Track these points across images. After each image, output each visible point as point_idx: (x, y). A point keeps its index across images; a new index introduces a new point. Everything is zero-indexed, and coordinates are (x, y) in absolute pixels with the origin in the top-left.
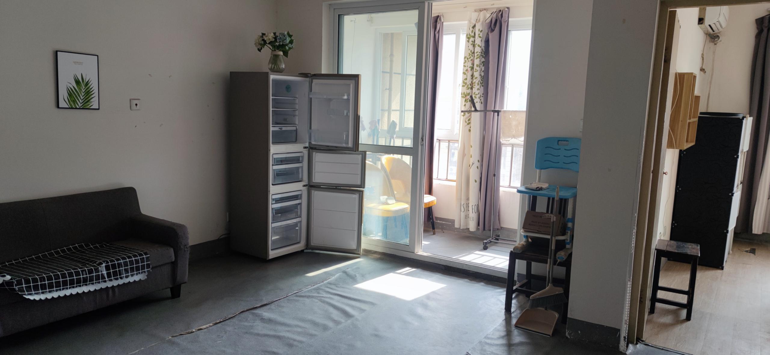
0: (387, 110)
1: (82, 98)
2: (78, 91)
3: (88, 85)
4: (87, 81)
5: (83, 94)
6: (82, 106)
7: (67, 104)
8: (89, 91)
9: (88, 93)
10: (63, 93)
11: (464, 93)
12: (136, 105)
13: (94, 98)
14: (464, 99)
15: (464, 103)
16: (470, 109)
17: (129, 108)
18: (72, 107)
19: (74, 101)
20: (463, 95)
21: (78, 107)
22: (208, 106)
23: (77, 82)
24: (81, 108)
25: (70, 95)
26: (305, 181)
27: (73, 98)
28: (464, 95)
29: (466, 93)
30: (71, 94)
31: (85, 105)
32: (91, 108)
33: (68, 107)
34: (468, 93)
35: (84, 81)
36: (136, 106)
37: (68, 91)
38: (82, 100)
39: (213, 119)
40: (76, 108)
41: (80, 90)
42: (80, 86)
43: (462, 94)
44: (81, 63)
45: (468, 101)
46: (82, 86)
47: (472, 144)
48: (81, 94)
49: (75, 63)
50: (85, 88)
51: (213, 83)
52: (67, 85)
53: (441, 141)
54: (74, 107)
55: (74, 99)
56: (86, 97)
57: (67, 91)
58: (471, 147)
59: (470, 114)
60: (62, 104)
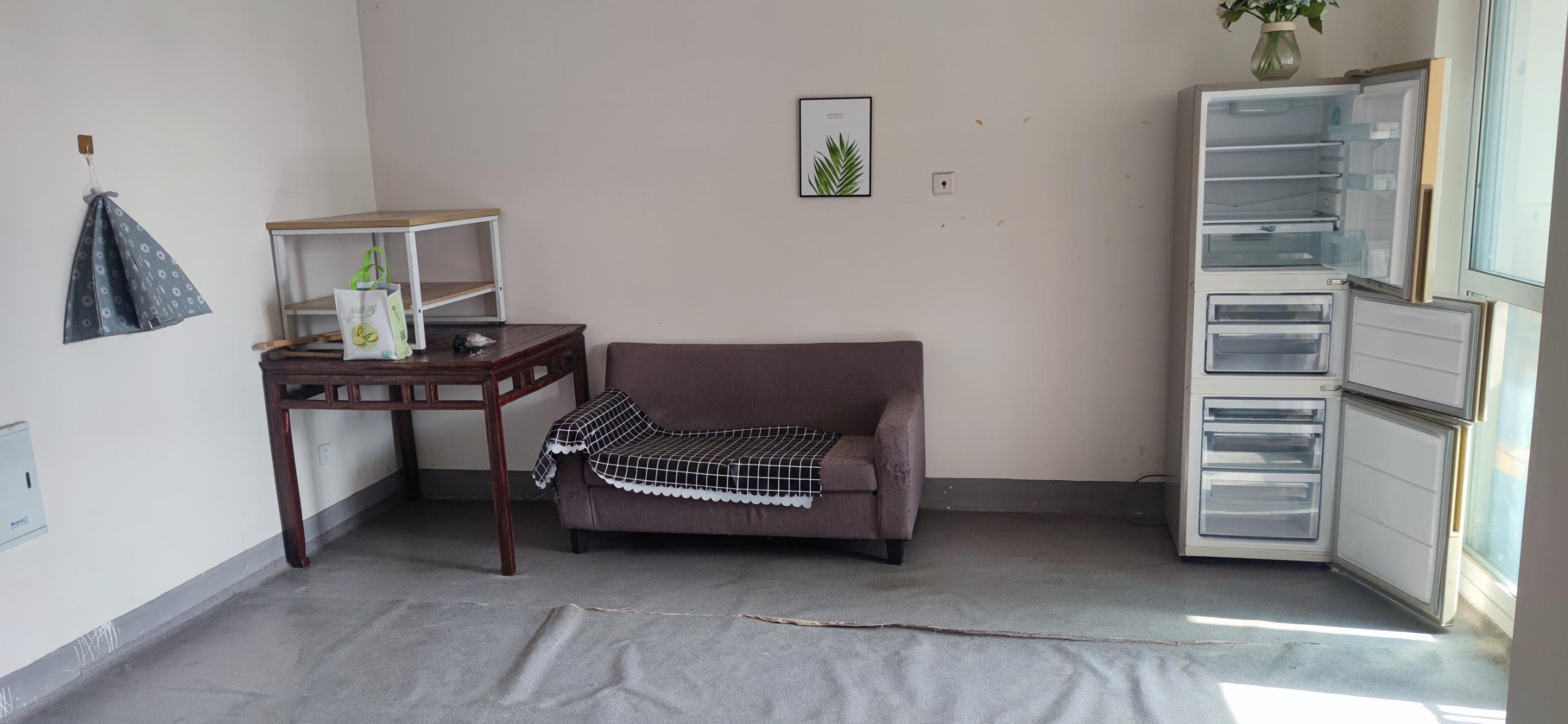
1: (840, 177)
2: (833, 165)
3: (850, 153)
4: (849, 146)
5: (842, 170)
6: (839, 191)
7: (815, 190)
8: (853, 164)
9: (851, 167)
10: (809, 171)
12: (944, 184)
13: (860, 177)
17: (931, 190)
18: (823, 194)
19: (827, 184)
21: (832, 194)
22: (1128, 177)
23: (833, 150)
24: (838, 194)
25: (819, 173)
26: (1334, 375)
27: (824, 178)
30: (821, 171)
31: (844, 190)
32: (856, 193)
33: (816, 194)
35: (845, 146)
36: (942, 186)
37: (817, 166)
38: (839, 181)
39: (1141, 207)
40: (830, 196)
41: (837, 162)
42: (837, 155)
44: (839, 116)
46: (841, 156)
48: (839, 170)
49: (829, 116)
50: (846, 159)
51: (1145, 123)
52: (815, 157)
54: (826, 194)
55: (825, 180)
56: (848, 175)
57: (816, 169)
60: (807, 190)
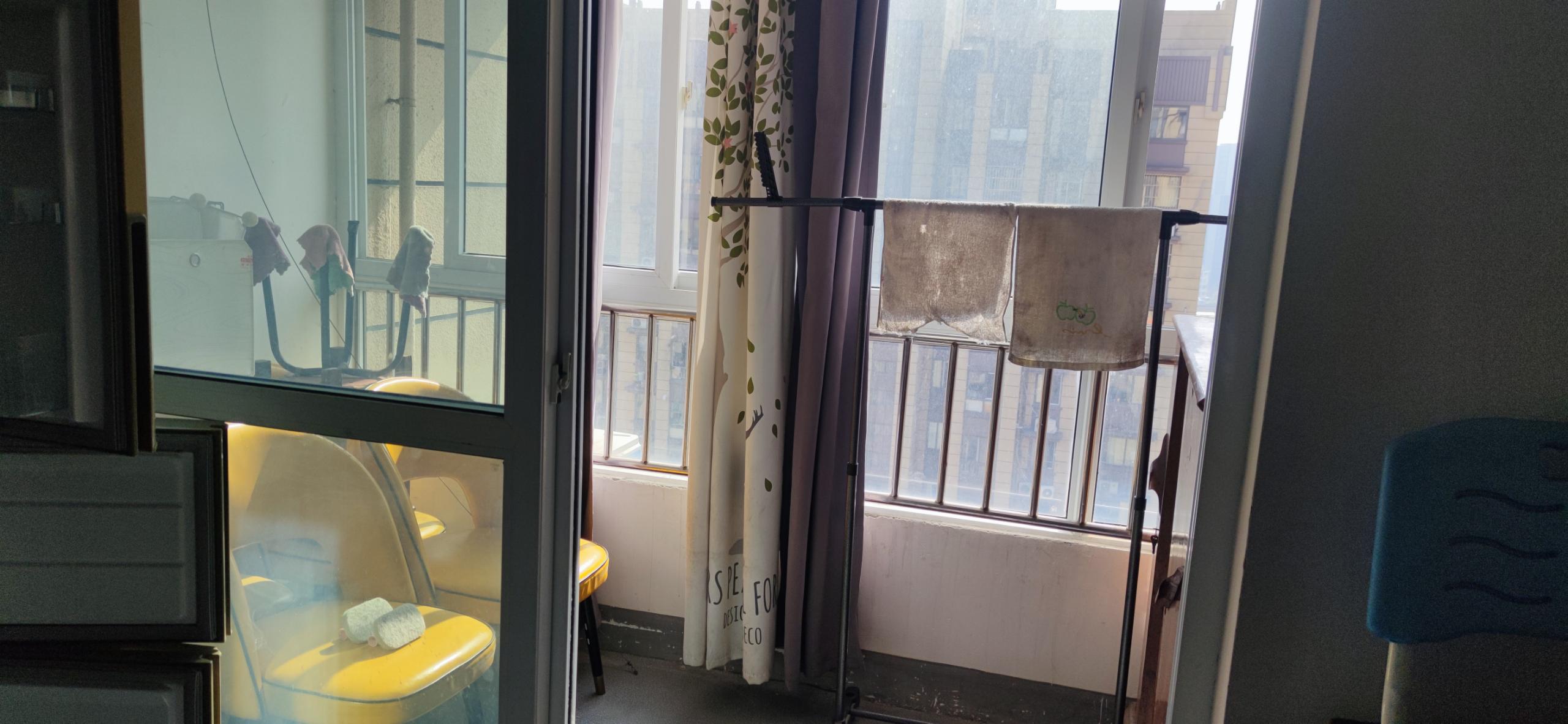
0: (395, 183)
11: (717, 121)
14: (717, 149)
15: (716, 167)
16: (741, 190)
20: (712, 133)
28: (717, 132)
29: (723, 123)
34: (732, 123)
43: (706, 127)
45: (734, 155)
47: (751, 336)
53: (620, 313)
58: (751, 348)
59: (740, 212)
